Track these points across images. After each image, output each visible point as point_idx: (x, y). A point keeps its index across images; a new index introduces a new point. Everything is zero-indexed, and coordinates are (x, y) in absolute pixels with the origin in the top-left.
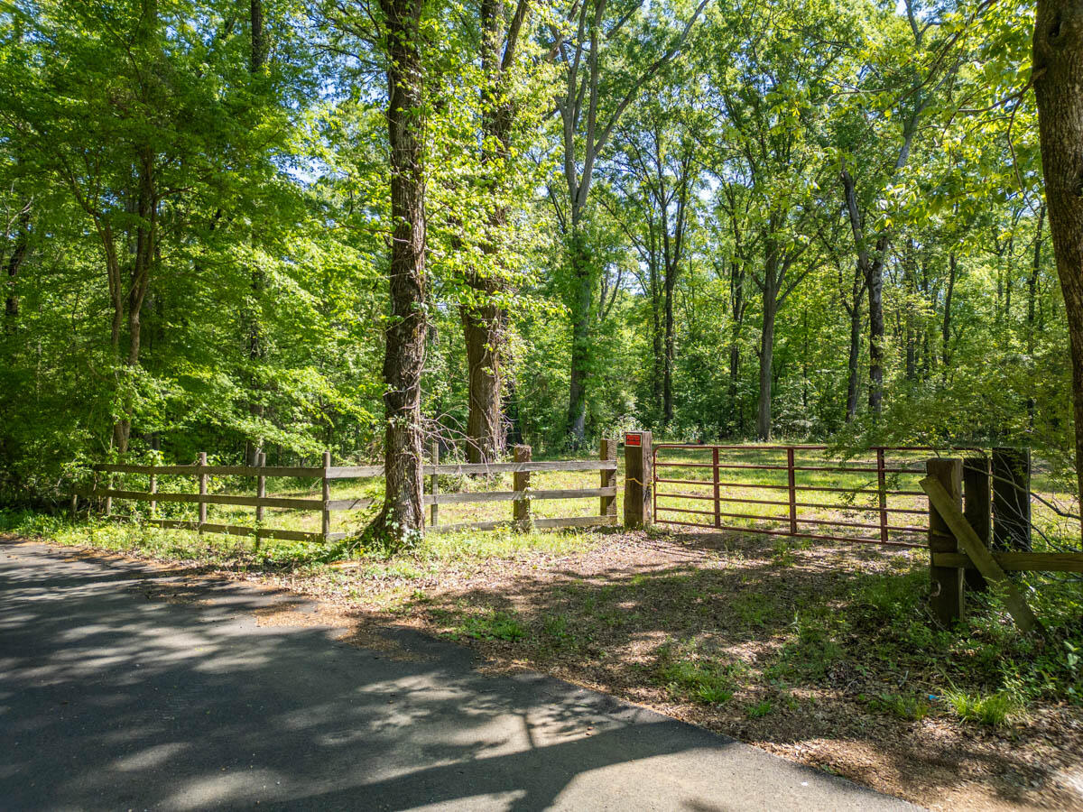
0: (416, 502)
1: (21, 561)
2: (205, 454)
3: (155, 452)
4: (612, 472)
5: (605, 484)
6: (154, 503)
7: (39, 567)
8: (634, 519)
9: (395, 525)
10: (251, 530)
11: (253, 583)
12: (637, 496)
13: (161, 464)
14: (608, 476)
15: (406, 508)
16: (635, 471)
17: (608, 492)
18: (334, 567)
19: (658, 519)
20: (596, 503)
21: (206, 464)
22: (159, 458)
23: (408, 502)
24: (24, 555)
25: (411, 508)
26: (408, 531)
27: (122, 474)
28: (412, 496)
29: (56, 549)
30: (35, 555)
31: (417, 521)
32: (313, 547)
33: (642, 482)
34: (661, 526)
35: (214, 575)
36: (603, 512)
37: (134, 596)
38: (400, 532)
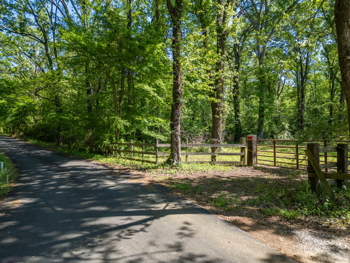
0: (178, 154)
1: (90, 165)
2: (132, 140)
3: (122, 139)
4: (244, 148)
5: (242, 152)
6: (122, 152)
7: (92, 167)
8: (250, 163)
9: (172, 160)
10: (141, 160)
11: (135, 172)
12: (251, 156)
13: (124, 143)
14: (243, 149)
15: (175, 155)
16: (250, 148)
17: (243, 154)
18: (156, 170)
19: (258, 163)
20: (239, 157)
21: (132, 143)
22: (123, 141)
23: (176, 154)
24: (91, 164)
25: (177, 156)
26: (176, 162)
27: (117, 145)
28: (177, 152)
29: (99, 163)
30: (94, 164)
31: (178, 159)
32: (153, 165)
33: (252, 151)
34: (258, 165)
35: (127, 170)
36: (241, 160)
37: (107, 174)
38: (173, 162)
